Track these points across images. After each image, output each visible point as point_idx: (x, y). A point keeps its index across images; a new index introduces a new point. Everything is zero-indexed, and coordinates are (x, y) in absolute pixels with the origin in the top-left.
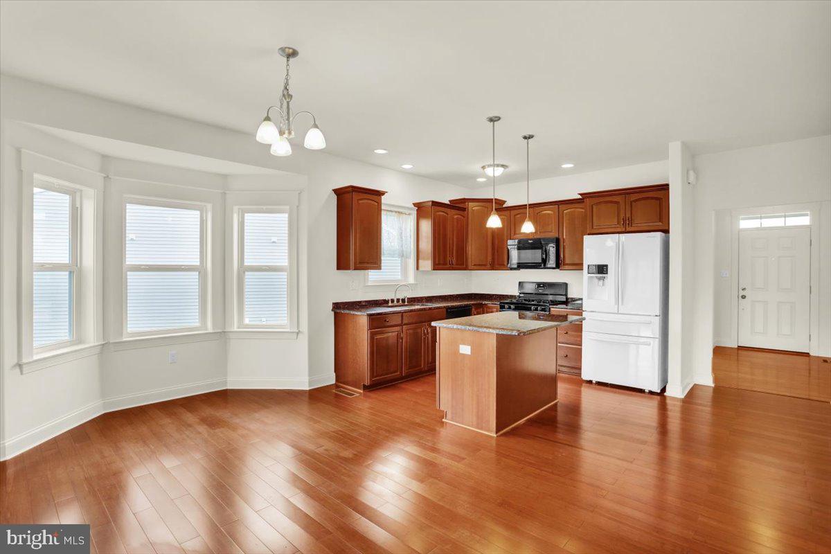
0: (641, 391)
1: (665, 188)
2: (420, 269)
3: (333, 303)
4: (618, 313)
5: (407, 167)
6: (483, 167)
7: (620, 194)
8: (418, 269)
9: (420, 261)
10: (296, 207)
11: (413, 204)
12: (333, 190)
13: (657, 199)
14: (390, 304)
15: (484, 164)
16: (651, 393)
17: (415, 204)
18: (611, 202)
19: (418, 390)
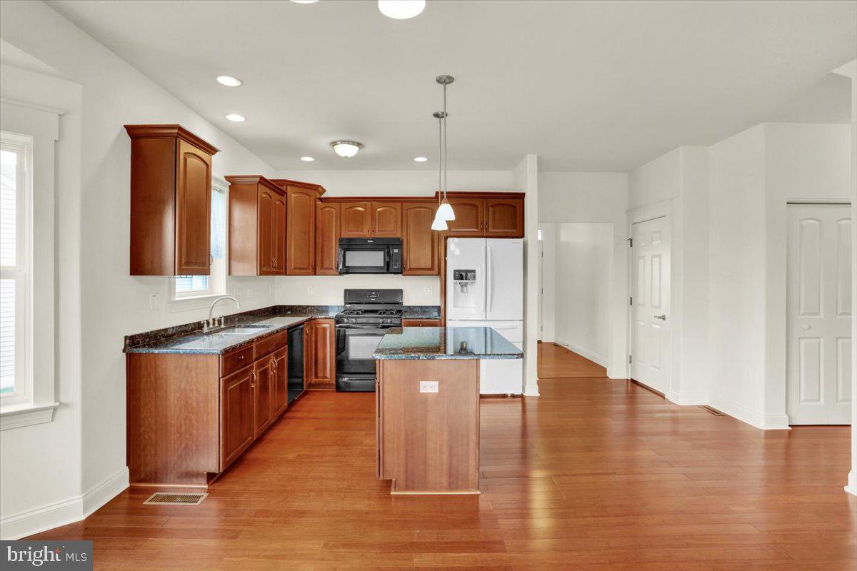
0: (504, 396)
1: (521, 196)
2: (235, 273)
3: (126, 338)
4: (486, 321)
5: (235, 118)
6: (334, 144)
7: (479, 197)
8: (230, 274)
9: (232, 262)
10: (52, 143)
11: (225, 177)
12: (126, 127)
13: (512, 206)
14: (205, 329)
15: (334, 139)
16: (513, 396)
17: (228, 178)
18: (471, 205)
19: (291, 456)
